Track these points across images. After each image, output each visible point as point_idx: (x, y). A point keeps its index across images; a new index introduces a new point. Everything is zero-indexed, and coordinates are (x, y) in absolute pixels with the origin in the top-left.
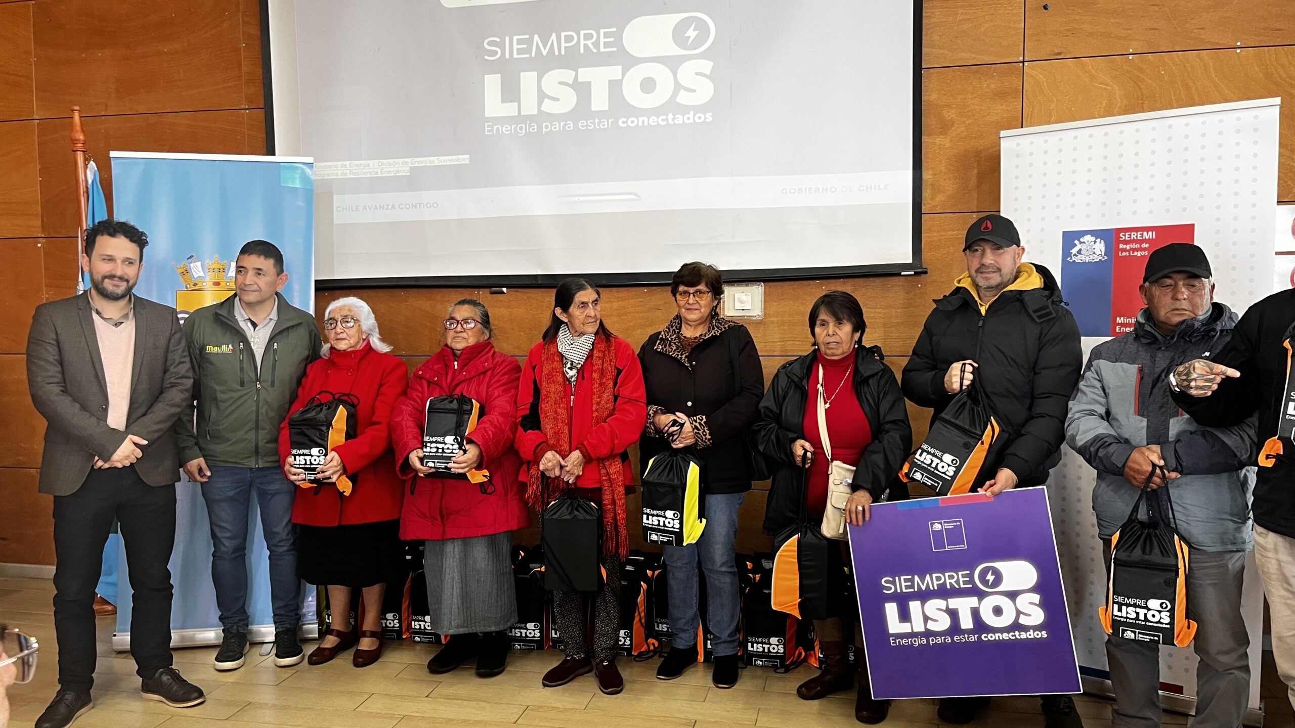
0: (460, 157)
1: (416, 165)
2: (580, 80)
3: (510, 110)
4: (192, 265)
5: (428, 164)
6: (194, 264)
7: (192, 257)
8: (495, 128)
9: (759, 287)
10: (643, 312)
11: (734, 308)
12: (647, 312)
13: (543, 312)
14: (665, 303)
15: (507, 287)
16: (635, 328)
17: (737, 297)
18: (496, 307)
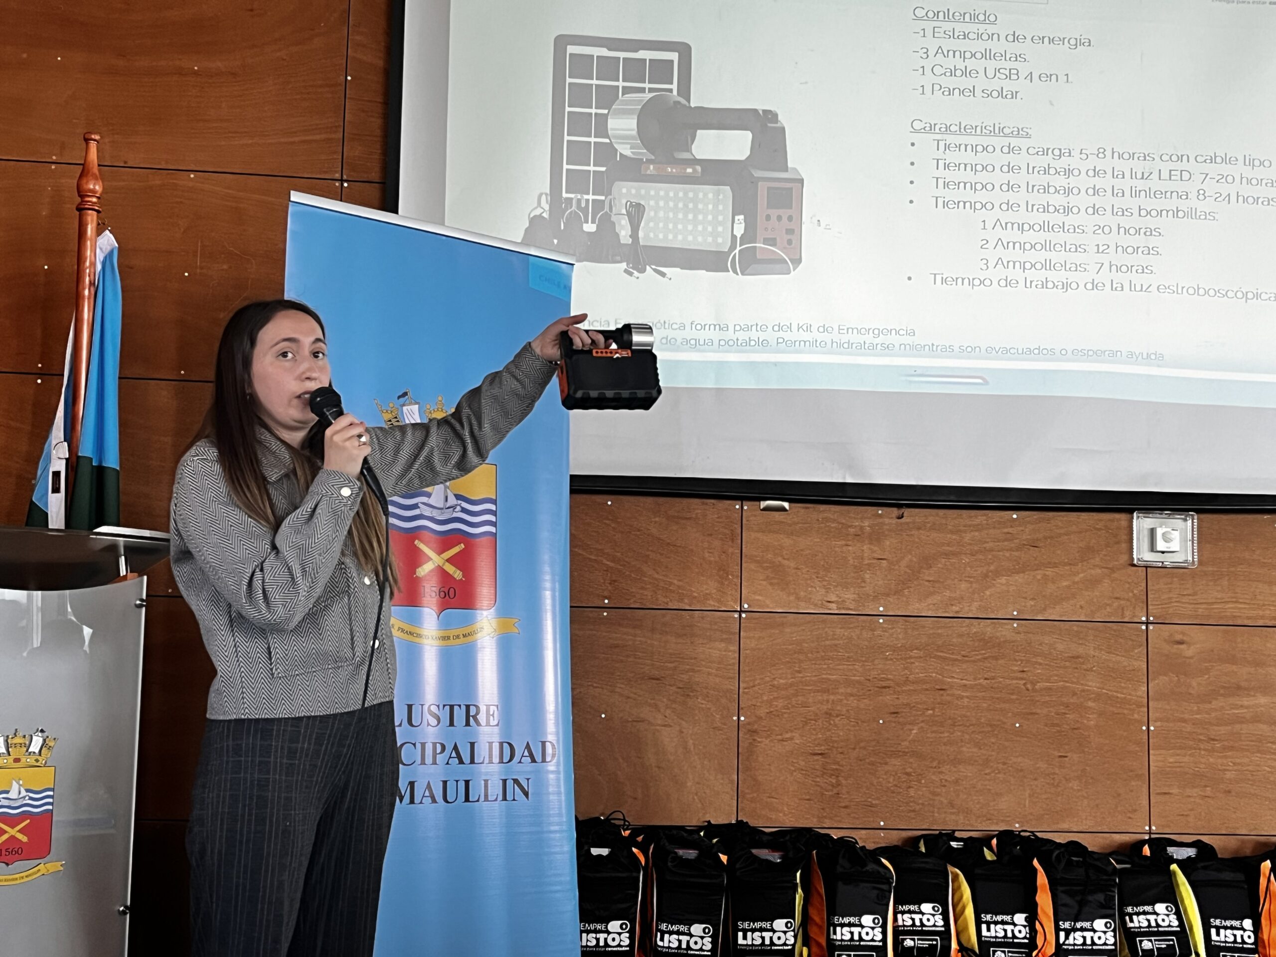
4: (405, 408)
6: (409, 407)
7: (405, 394)
9: (1189, 522)
10: (1011, 550)
11: (1153, 548)
12: (1017, 550)
13: (850, 543)
14: (1046, 538)
15: (789, 501)
16: (997, 574)
17: (1159, 532)
18: (770, 531)
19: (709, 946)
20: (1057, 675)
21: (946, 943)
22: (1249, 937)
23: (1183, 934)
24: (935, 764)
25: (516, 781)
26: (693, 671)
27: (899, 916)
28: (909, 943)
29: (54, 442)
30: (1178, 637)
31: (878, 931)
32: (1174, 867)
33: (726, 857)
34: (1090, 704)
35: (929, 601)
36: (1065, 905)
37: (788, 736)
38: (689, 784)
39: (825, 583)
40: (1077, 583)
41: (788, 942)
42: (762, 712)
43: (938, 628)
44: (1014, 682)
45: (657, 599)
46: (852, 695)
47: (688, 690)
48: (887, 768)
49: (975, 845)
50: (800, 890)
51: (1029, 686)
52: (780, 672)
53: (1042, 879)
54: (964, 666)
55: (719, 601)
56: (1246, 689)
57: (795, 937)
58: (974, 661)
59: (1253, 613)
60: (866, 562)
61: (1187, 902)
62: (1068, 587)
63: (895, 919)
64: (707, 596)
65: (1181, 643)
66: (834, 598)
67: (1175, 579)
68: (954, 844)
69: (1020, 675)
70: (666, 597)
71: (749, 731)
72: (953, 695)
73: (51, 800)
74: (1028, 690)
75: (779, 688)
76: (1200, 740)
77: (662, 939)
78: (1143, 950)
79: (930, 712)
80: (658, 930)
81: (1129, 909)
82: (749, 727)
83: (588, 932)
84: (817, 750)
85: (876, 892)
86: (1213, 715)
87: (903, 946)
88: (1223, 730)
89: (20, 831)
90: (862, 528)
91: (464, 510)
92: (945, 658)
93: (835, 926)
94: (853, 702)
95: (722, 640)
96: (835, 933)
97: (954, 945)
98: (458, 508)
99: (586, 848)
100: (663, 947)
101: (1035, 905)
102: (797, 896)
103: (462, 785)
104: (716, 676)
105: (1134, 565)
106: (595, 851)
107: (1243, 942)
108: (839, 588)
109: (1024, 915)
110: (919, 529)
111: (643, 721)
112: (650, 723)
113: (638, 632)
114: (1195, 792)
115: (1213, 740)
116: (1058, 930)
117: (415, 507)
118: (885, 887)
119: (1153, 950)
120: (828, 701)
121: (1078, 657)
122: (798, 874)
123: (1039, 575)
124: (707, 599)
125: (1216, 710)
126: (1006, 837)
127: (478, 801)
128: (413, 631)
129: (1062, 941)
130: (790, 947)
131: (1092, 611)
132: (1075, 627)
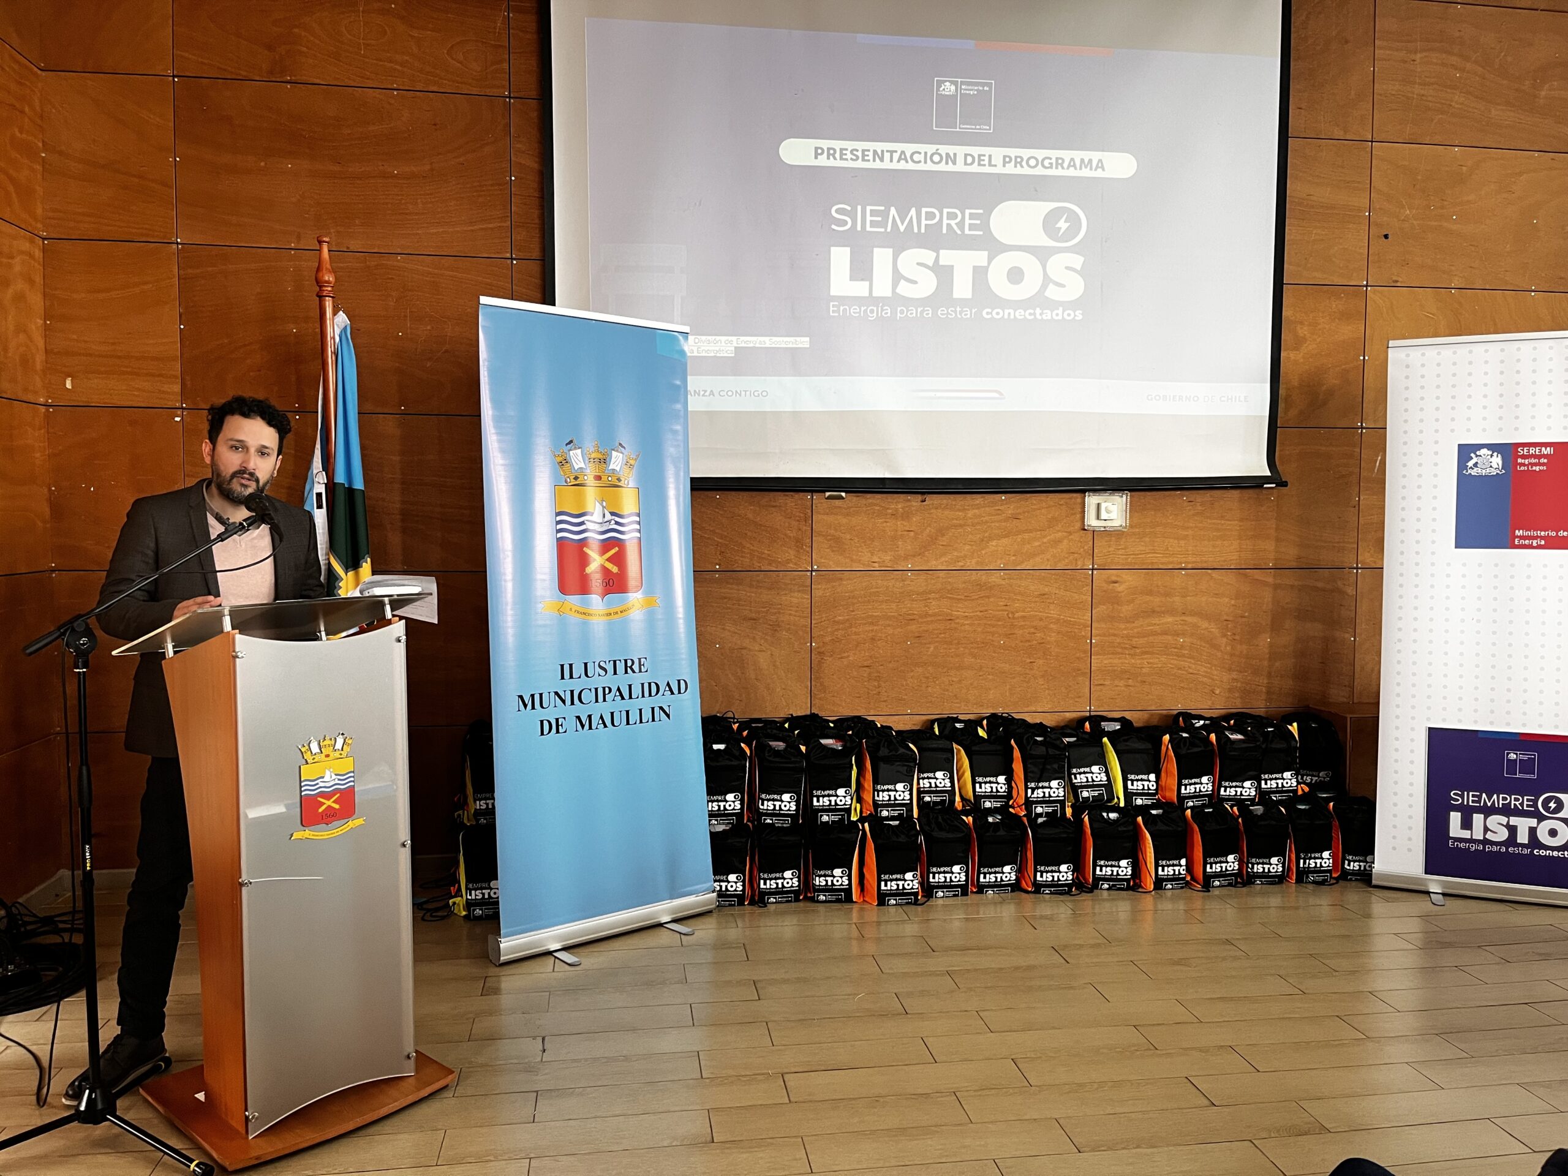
0: (798, 339)
1: (743, 345)
2: (941, 263)
3: (860, 289)
4: (571, 452)
5: (757, 345)
6: (574, 451)
7: (571, 442)
8: (842, 308)
9: (1124, 496)
10: (1000, 521)
11: (1098, 517)
12: (1005, 522)
13: (887, 520)
14: (1024, 512)
15: (846, 492)
16: (991, 538)
17: (1103, 506)
18: (832, 513)
19: (794, 808)
20: (1031, 608)
21: (952, 798)
22: (1153, 786)
23: (1109, 786)
24: (945, 670)
25: (661, 708)
26: (779, 613)
27: (921, 781)
28: (927, 799)
29: (315, 472)
30: (1114, 578)
31: (907, 794)
32: (1105, 740)
33: (805, 747)
34: (1052, 626)
35: (943, 559)
36: (1032, 772)
37: (846, 654)
38: (778, 690)
39: (870, 549)
40: (1045, 543)
41: (847, 803)
42: (828, 639)
43: (949, 578)
44: (1001, 613)
45: (753, 564)
46: (889, 626)
47: (775, 627)
48: (912, 674)
49: (972, 725)
50: (854, 767)
51: (1010, 615)
52: (839, 611)
53: (1017, 753)
54: (966, 603)
55: (796, 564)
56: (1158, 612)
57: (852, 799)
58: (973, 600)
59: (1165, 560)
60: (900, 533)
61: (1113, 763)
62: (1040, 546)
63: (918, 783)
64: (788, 561)
65: (1116, 582)
66: (877, 560)
67: (1113, 538)
68: (958, 725)
69: (1005, 608)
70: (759, 563)
71: (819, 652)
72: (958, 623)
73: (352, 779)
74: (1009, 618)
75: (838, 622)
76: (1126, 648)
77: (763, 805)
78: (1082, 798)
79: (943, 635)
80: (759, 798)
81: (1074, 771)
82: (818, 650)
83: (713, 801)
84: (866, 664)
85: (905, 768)
86: (1135, 630)
87: (923, 801)
88: (1142, 641)
89: (334, 802)
90: (897, 510)
91: (617, 523)
92: (954, 598)
93: (878, 791)
94: (890, 631)
95: (799, 591)
96: (878, 796)
97: (958, 798)
98: (613, 522)
99: (709, 745)
100: (763, 809)
101: (1012, 770)
102: (853, 772)
103: (624, 714)
104: (795, 616)
105: (1085, 530)
106: (716, 747)
107: (1149, 789)
108: (881, 552)
109: (1004, 777)
110: (937, 508)
111: (745, 648)
112: (750, 650)
113: (741, 587)
114: (1122, 683)
115: (1135, 647)
116: (1026, 788)
117: (582, 523)
118: (912, 764)
119: (1089, 797)
120: (872, 630)
121: (1044, 595)
122: (853, 758)
123: (1019, 538)
124: (789, 563)
125: (1138, 627)
126: (994, 719)
127: (635, 723)
128: (585, 612)
129: (1029, 796)
130: (848, 806)
131: (1055, 562)
132: (1043, 573)
